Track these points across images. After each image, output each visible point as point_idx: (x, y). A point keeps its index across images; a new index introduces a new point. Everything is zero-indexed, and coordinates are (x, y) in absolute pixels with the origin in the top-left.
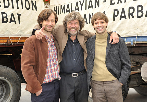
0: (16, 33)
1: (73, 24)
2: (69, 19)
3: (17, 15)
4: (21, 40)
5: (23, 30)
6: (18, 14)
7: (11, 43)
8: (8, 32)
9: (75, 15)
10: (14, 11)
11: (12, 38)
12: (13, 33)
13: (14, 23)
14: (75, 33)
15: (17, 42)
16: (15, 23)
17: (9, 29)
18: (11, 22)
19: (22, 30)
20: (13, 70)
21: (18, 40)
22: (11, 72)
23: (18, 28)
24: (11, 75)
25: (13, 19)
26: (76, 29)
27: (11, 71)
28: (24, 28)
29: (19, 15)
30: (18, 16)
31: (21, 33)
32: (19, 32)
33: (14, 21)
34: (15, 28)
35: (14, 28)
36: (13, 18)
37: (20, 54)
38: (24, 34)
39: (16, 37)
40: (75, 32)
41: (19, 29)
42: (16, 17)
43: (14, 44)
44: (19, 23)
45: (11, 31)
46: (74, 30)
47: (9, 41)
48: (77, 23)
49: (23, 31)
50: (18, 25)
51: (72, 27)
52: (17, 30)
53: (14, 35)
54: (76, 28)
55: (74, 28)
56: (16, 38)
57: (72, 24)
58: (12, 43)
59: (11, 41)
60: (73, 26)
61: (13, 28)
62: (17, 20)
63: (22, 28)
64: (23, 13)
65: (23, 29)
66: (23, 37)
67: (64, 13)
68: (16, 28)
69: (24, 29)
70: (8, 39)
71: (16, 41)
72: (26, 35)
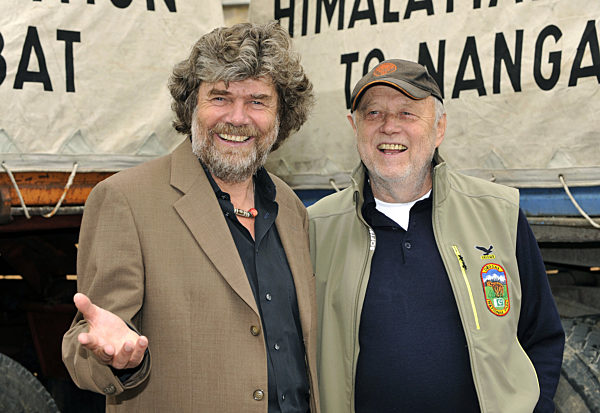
0: (51, 148)
1: (240, 103)
2: (219, 70)
3: (59, 38)
4: (77, 191)
5: (91, 130)
6: (62, 35)
7: (20, 206)
8: (6, 139)
9: (260, 49)
10: (43, 18)
11: (27, 178)
12: (33, 147)
13: (41, 85)
14: (246, 162)
15: (54, 205)
16: (48, 87)
17: (10, 122)
18: (25, 84)
19: (83, 128)
20: (28, 373)
21: (63, 190)
22: (17, 381)
23: (60, 115)
24: (19, 405)
25: (33, 65)
26: (256, 138)
27: (20, 378)
28: (96, 116)
29: (69, 37)
30: (63, 43)
31: (80, 150)
32: (67, 142)
33: (43, 77)
34: (47, 118)
35: (39, 116)
36: (33, 57)
37: (69, 277)
38: (96, 152)
39: (47, 175)
40: (245, 155)
41: (65, 121)
42: (54, 49)
43: (36, 217)
44: (70, 87)
45: (22, 134)
46: (238, 139)
47: (8, 197)
48: (264, 97)
49: (91, 137)
50: (63, 102)
51: (228, 119)
52: (56, 127)
53: (36, 158)
54: (253, 131)
55: (240, 128)
56: (50, 180)
57: (232, 101)
58: (26, 210)
59: (18, 198)
60: (238, 115)
61: (32, 115)
62: (57, 72)
63: (82, 118)
64: (93, 27)
65: (90, 121)
66: (89, 170)
67: (341, 27)
68: (52, 115)
69: (95, 123)
70: (5, 185)
71: (45, 196)
72: (104, 159)
